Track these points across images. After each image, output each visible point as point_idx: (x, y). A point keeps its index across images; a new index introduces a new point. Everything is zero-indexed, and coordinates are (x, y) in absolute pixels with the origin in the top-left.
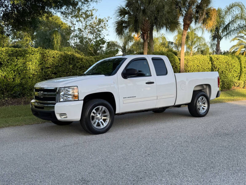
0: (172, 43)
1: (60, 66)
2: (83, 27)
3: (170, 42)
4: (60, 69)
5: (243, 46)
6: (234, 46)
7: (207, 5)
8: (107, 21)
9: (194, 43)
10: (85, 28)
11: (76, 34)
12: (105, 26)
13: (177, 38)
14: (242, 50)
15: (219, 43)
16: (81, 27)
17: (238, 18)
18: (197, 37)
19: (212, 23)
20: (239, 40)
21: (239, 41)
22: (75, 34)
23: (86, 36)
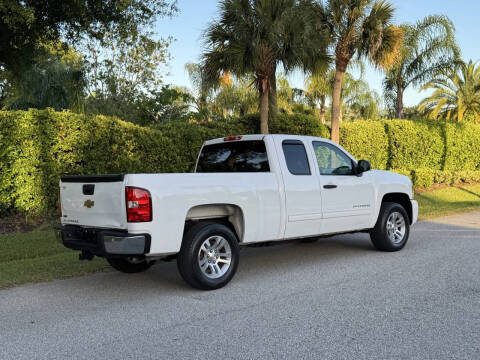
0: (301, 92)
1: (92, 148)
2: (116, 58)
3: (296, 90)
4: (93, 153)
5: (445, 99)
6: (427, 99)
7: (384, 23)
8: (167, 45)
9: (347, 93)
10: (121, 60)
11: (101, 73)
12: (162, 56)
13: (310, 82)
14: (443, 107)
15: (400, 95)
16: (110, 58)
17: (438, 44)
18: (352, 80)
19: (392, 57)
20: (436, 87)
21: (436, 89)
22: (98, 71)
23: (121, 76)
